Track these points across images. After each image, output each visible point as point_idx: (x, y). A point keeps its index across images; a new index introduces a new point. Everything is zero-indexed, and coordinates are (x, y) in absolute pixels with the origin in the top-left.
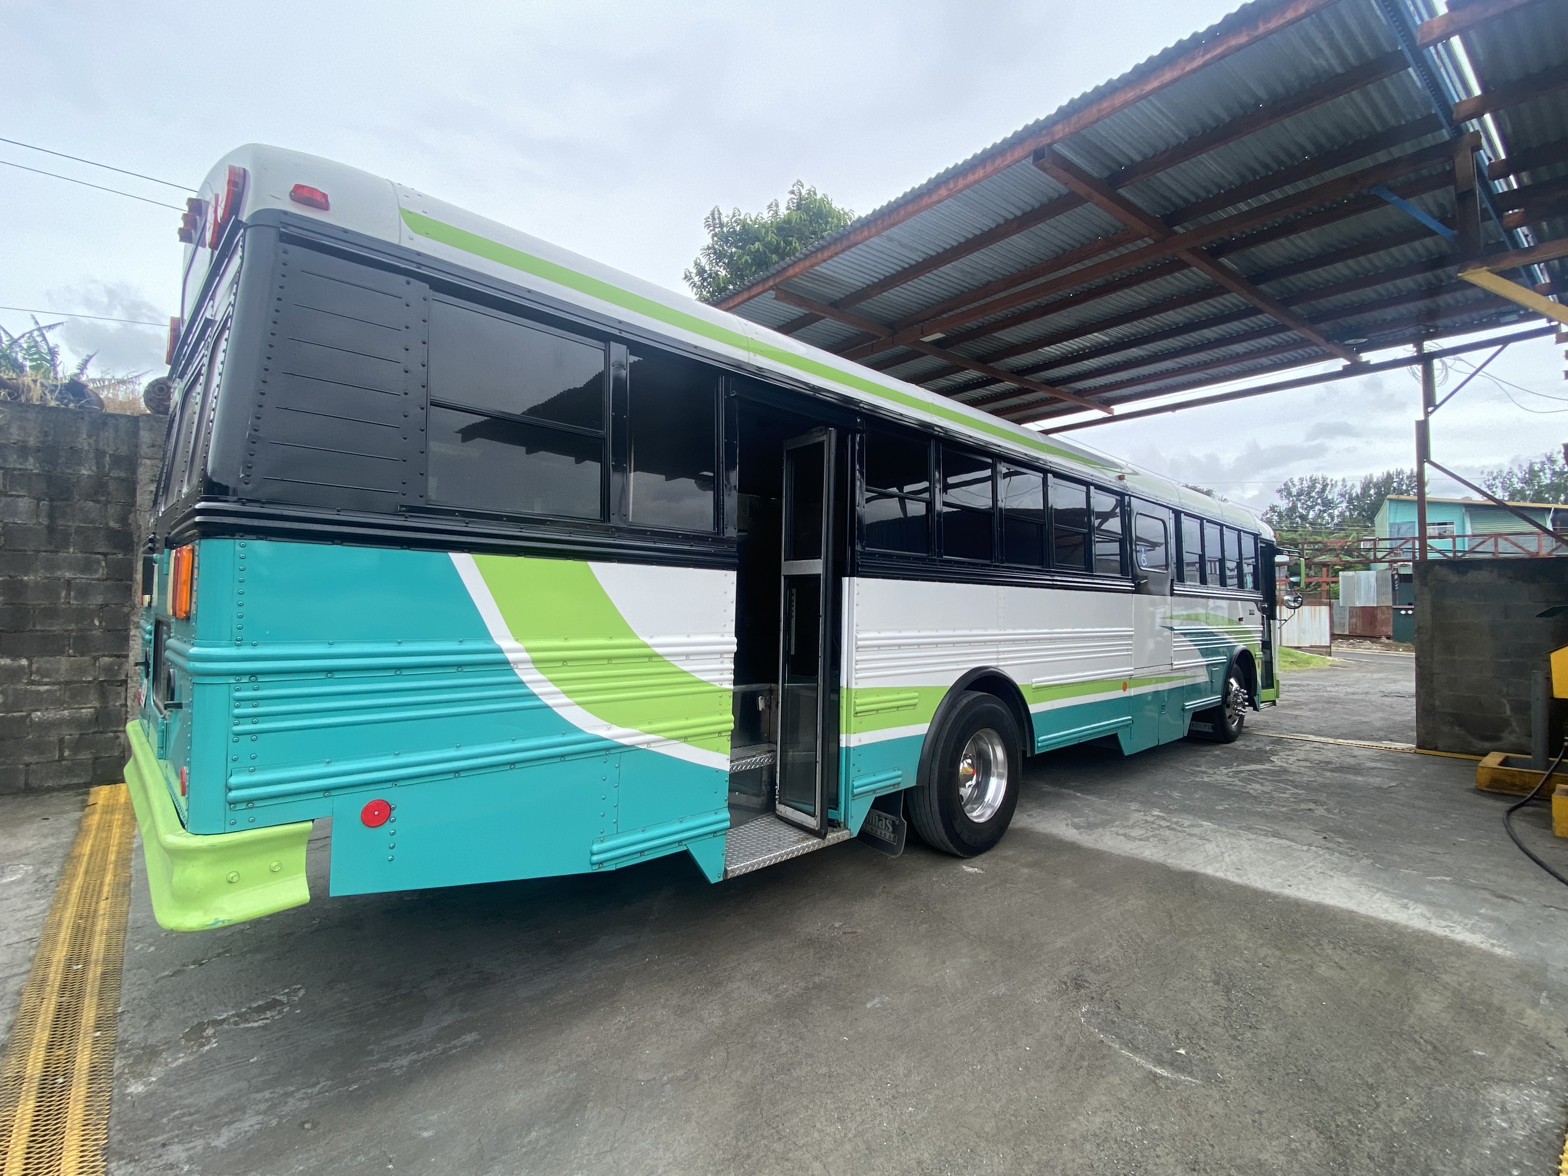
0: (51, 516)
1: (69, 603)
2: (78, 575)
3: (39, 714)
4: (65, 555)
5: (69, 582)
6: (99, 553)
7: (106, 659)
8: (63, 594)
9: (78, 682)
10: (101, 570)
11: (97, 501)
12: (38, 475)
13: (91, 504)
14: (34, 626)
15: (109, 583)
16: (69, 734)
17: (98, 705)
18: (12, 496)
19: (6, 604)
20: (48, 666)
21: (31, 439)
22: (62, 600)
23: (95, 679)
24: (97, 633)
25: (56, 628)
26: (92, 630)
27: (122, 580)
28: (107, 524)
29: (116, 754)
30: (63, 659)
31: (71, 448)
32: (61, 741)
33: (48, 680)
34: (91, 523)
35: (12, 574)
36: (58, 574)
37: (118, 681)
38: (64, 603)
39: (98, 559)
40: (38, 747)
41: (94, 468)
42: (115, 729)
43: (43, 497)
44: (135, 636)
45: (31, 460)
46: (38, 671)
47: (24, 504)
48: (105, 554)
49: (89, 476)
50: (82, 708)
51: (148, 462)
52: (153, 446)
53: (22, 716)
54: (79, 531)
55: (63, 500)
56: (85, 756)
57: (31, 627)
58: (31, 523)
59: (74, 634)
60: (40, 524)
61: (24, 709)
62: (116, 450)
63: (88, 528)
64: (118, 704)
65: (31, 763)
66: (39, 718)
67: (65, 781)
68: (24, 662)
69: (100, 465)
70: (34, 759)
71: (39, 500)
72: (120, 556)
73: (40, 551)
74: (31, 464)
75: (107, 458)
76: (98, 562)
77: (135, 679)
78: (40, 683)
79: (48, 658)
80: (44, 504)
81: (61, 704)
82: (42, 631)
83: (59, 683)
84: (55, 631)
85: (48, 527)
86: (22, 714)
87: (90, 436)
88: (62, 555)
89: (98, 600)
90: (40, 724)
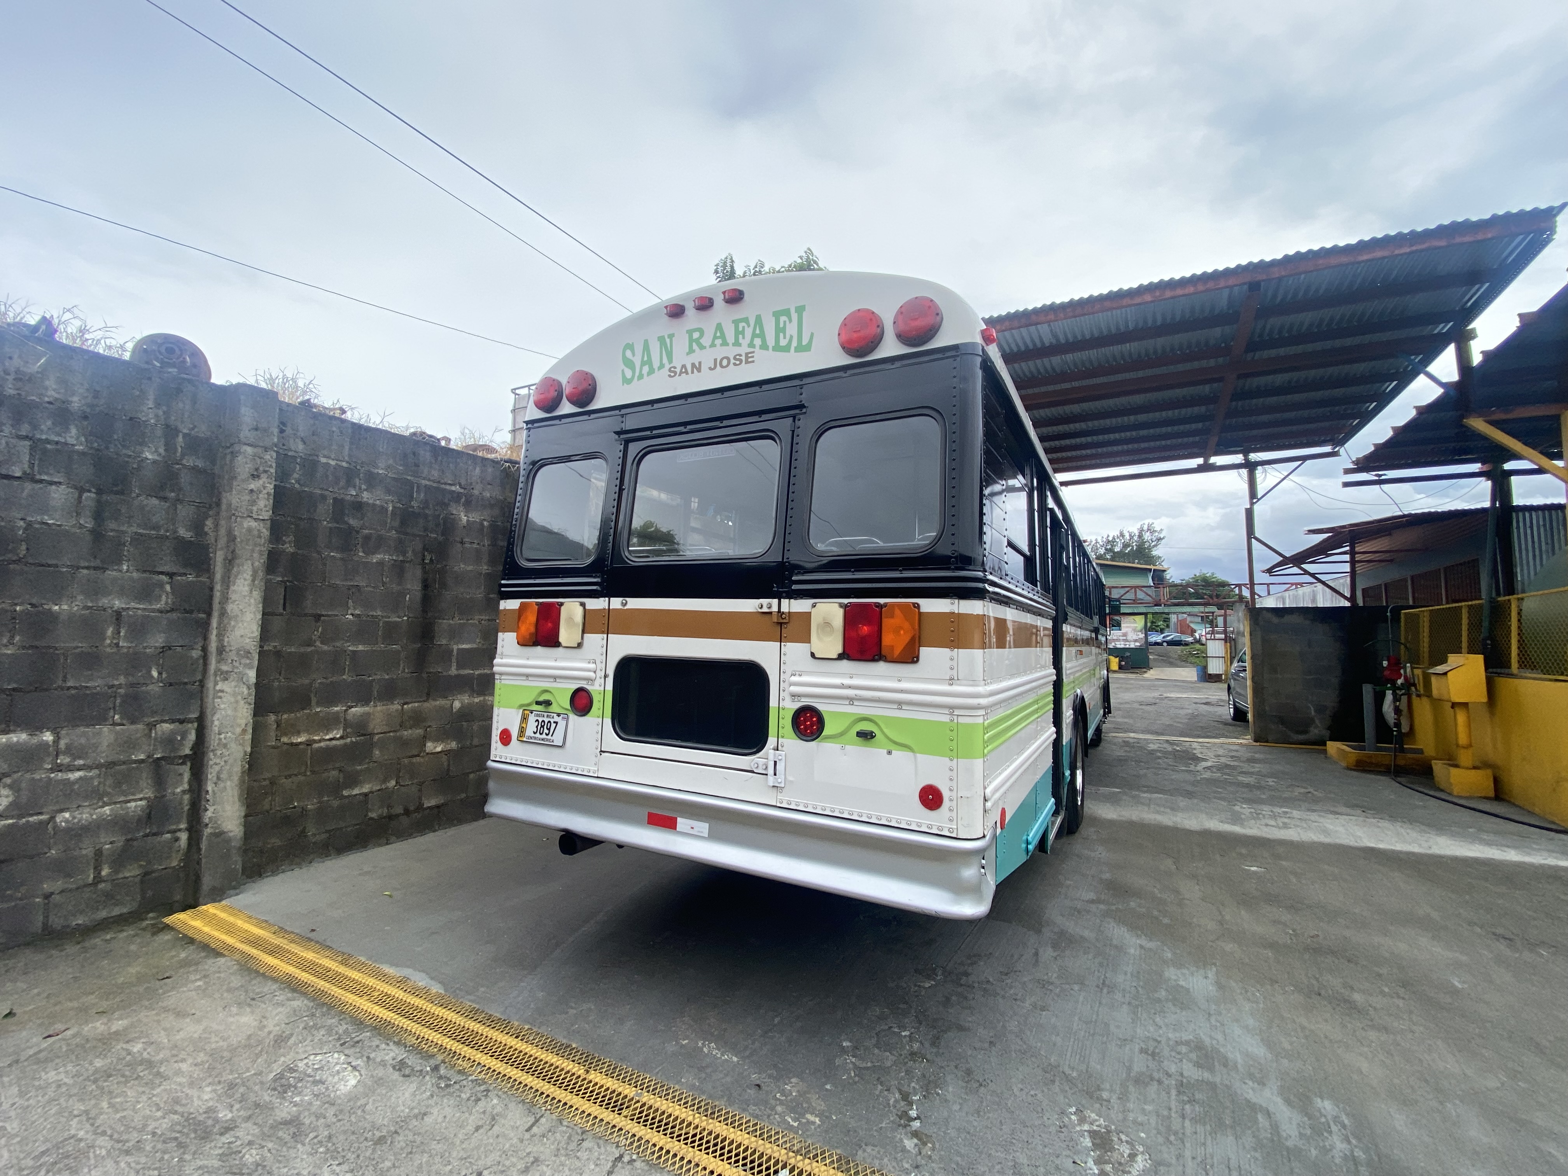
0: (98, 515)
1: (117, 645)
2: (133, 605)
3: (67, 815)
4: (114, 573)
5: (118, 615)
6: (162, 573)
7: (166, 727)
8: (110, 632)
9: (124, 763)
10: (164, 597)
11: (165, 499)
12: (83, 454)
13: (154, 501)
14: (65, 679)
15: (174, 615)
16: (109, 843)
17: (149, 793)
18: (41, 481)
19: (24, 648)
20: (83, 741)
21: (75, 399)
22: (108, 641)
23: (149, 757)
24: (154, 689)
25: (97, 683)
26: (146, 685)
27: (191, 612)
28: (175, 532)
29: (174, 863)
30: (105, 729)
31: (131, 419)
32: (99, 853)
33: (81, 762)
34: (154, 528)
35: (34, 601)
36: (104, 601)
37: (180, 757)
38: (110, 645)
39: (161, 581)
40: (63, 867)
41: (161, 451)
42: (174, 827)
43: (87, 486)
44: (222, 691)
45: (74, 431)
46: (68, 750)
47: (60, 495)
48: (171, 575)
49: (155, 462)
50: (129, 801)
51: (249, 450)
52: (256, 429)
53: (41, 822)
54: (138, 539)
55: (117, 493)
56: (132, 872)
57: (60, 683)
58: (68, 524)
59: (122, 691)
60: (81, 526)
61: (44, 810)
62: (193, 429)
63: (150, 537)
64: (178, 790)
65: (52, 893)
66: (67, 821)
67: (103, 914)
68: (48, 737)
69: (170, 447)
70: (59, 885)
71: (81, 490)
72: (191, 578)
73: (78, 568)
74: (73, 437)
75: (180, 438)
76: (161, 585)
77: (219, 752)
78: (70, 768)
79: (82, 729)
80: (89, 497)
81: (100, 799)
82: (76, 688)
83: (99, 766)
84: (95, 688)
85: (92, 531)
86: (41, 817)
87: (158, 405)
88: (111, 574)
89: (158, 640)
90: (67, 830)
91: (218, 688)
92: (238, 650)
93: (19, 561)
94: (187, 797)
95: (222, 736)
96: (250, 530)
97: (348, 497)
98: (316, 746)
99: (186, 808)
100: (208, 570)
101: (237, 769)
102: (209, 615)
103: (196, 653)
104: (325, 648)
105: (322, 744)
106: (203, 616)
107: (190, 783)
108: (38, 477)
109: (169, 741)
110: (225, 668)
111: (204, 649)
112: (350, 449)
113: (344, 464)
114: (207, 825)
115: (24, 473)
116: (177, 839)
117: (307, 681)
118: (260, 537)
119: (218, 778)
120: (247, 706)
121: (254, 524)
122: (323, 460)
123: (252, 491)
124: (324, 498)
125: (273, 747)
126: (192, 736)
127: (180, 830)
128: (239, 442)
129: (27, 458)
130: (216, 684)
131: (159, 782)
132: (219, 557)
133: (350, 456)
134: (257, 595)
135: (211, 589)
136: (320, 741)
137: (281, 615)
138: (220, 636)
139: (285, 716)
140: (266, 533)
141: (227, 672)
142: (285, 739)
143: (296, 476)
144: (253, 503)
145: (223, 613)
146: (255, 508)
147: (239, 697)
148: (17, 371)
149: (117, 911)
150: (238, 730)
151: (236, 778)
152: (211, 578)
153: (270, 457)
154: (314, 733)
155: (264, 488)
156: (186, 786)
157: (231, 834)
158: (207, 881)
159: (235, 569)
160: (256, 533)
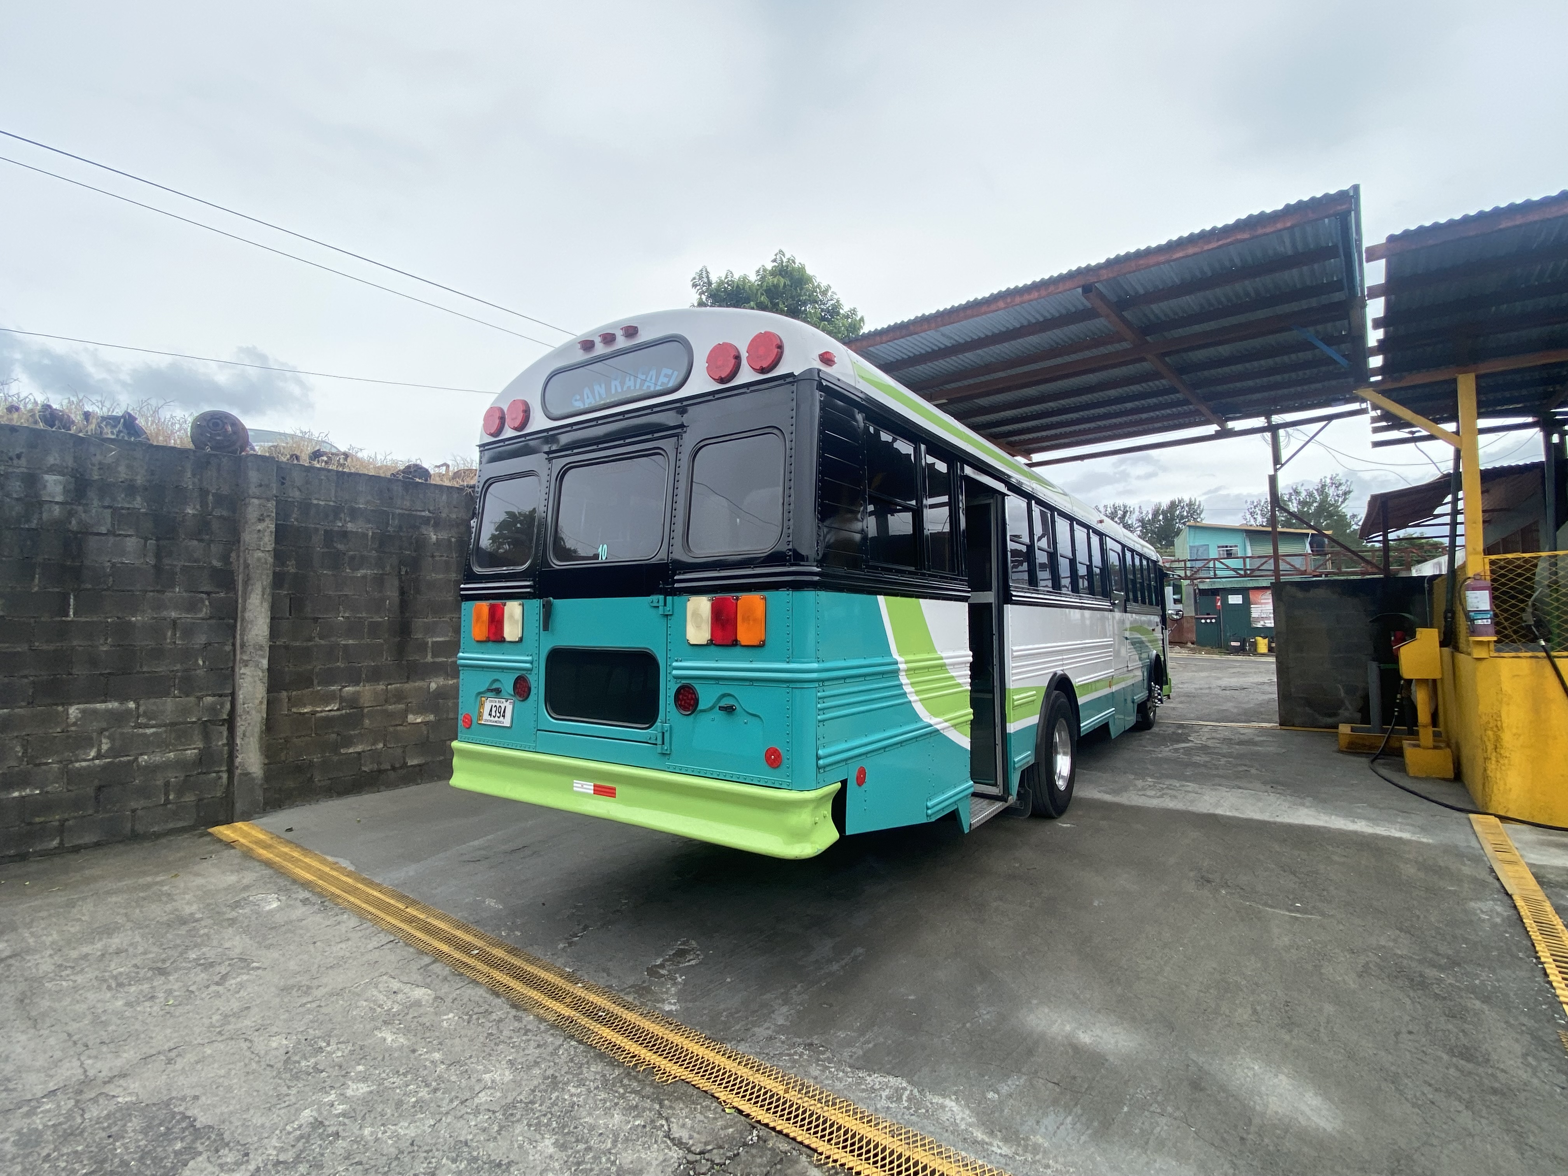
0: (158, 556)
1: (175, 643)
2: (184, 615)
3: (146, 757)
4: (171, 594)
5: (174, 623)
6: (202, 592)
7: (210, 699)
8: (169, 634)
9: (182, 723)
10: (204, 610)
11: (201, 540)
12: (146, 514)
13: (195, 543)
14: (141, 667)
15: (213, 621)
16: (174, 777)
17: (201, 745)
18: (120, 535)
19: (114, 646)
20: (154, 708)
21: (139, 477)
23: (199, 720)
24: (200, 672)
25: (162, 669)
26: (195, 670)
27: (223, 619)
28: (211, 563)
29: (218, 795)
30: (169, 700)
31: (177, 487)
32: (167, 784)
33: (154, 722)
34: (195, 562)
35: (120, 615)
36: (165, 614)
37: (220, 720)
38: (169, 643)
39: (202, 599)
40: (144, 792)
41: (198, 507)
42: (217, 769)
43: (150, 536)
44: (244, 674)
45: (139, 499)
46: (145, 714)
47: (132, 543)
48: (208, 593)
49: (194, 515)
50: (186, 750)
51: (256, 501)
52: (261, 485)
53: (129, 761)
54: (184, 569)
55: (169, 539)
56: (189, 798)
57: (138, 669)
58: (138, 562)
59: (179, 674)
60: (147, 563)
61: (131, 753)
62: (217, 490)
63: (193, 567)
64: (220, 743)
65: (137, 809)
66: (146, 761)
67: (171, 825)
68: (132, 705)
69: (204, 503)
70: (143, 803)
71: (146, 539)
72: (222, 595)
73: (146, 591)
74: (138, 503)
75: (210, 497)
76: (202, 601)
77: (244, 717)
78: (147, 726)
79: (154, 700)
80: (152, 543)
81: (167, 747)
82: (148, 672)
83: (165, 725)
84: (161, 672)
85: (155, 566)
86: (129, 758)
87: (194, 475)
88: (168, 594)
89: (201, 639)
90: (146, 767)
91: (241, 672)
92: (254, 645)
93: (108, 589)
94: (226, 748)
95: (246, 706)
96: (259, 559)
97: (336, 529)
98: (318, 715)
99: (226, 756)
100: (234, 588)
101: (257, 730)
102: (236, 621)
103: (228, 648)
104: (323, 642)
105: (323, 714)
106: (232, 621)
107: (227, 739)
108: (118, 533)
109: (212, 709)
110: (245, 658)
111: (234, 645)
112: (336, 491)
113: (332, 503)
114: (237, 768)
115: (108, 530)
116: (220, 778)
117: (309, 667)
118: (266, 563)
119: (244, 735)
120: (262, 684)
121: (260, 554)
122: (315, 502)
123: (259, 531)
124: (317, 530)
125: (286, 715)
126: (228, 706)
127: (222, 771)
128: (249, 496)
129: (109, 521)
130: (240, 669)
131: (207, 736)
132: (240, 579)
133: (336, 497)
134: (266, 605)
135: (237, 602)
136: (321, 712)
137: (288, 619)
138: (242, 635)
139: (294, 693)
140: (270, 560)
141: (247, 661)
142: (294, 710)
143: (294, 516)
144: (260, 539)
145: (243, 619)
146: (262, 543)
147: (257, 679)
148: (100, 463)
149: (181, 824)
150: (257, 702)
151: (257, 735)
152: (236, 594)
153: (271, 505)
154: (318, 705)
155: (268, 527)
156: (225, 741)
157: (255, 775)
158: (239, 806)
159: (250, 588)
160: (263, 560)
